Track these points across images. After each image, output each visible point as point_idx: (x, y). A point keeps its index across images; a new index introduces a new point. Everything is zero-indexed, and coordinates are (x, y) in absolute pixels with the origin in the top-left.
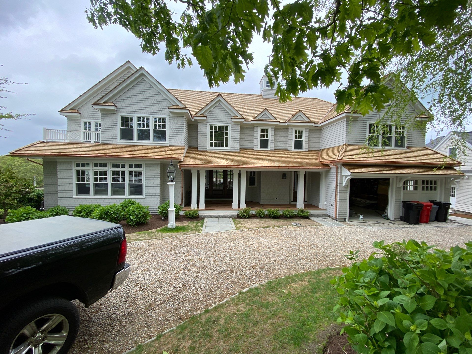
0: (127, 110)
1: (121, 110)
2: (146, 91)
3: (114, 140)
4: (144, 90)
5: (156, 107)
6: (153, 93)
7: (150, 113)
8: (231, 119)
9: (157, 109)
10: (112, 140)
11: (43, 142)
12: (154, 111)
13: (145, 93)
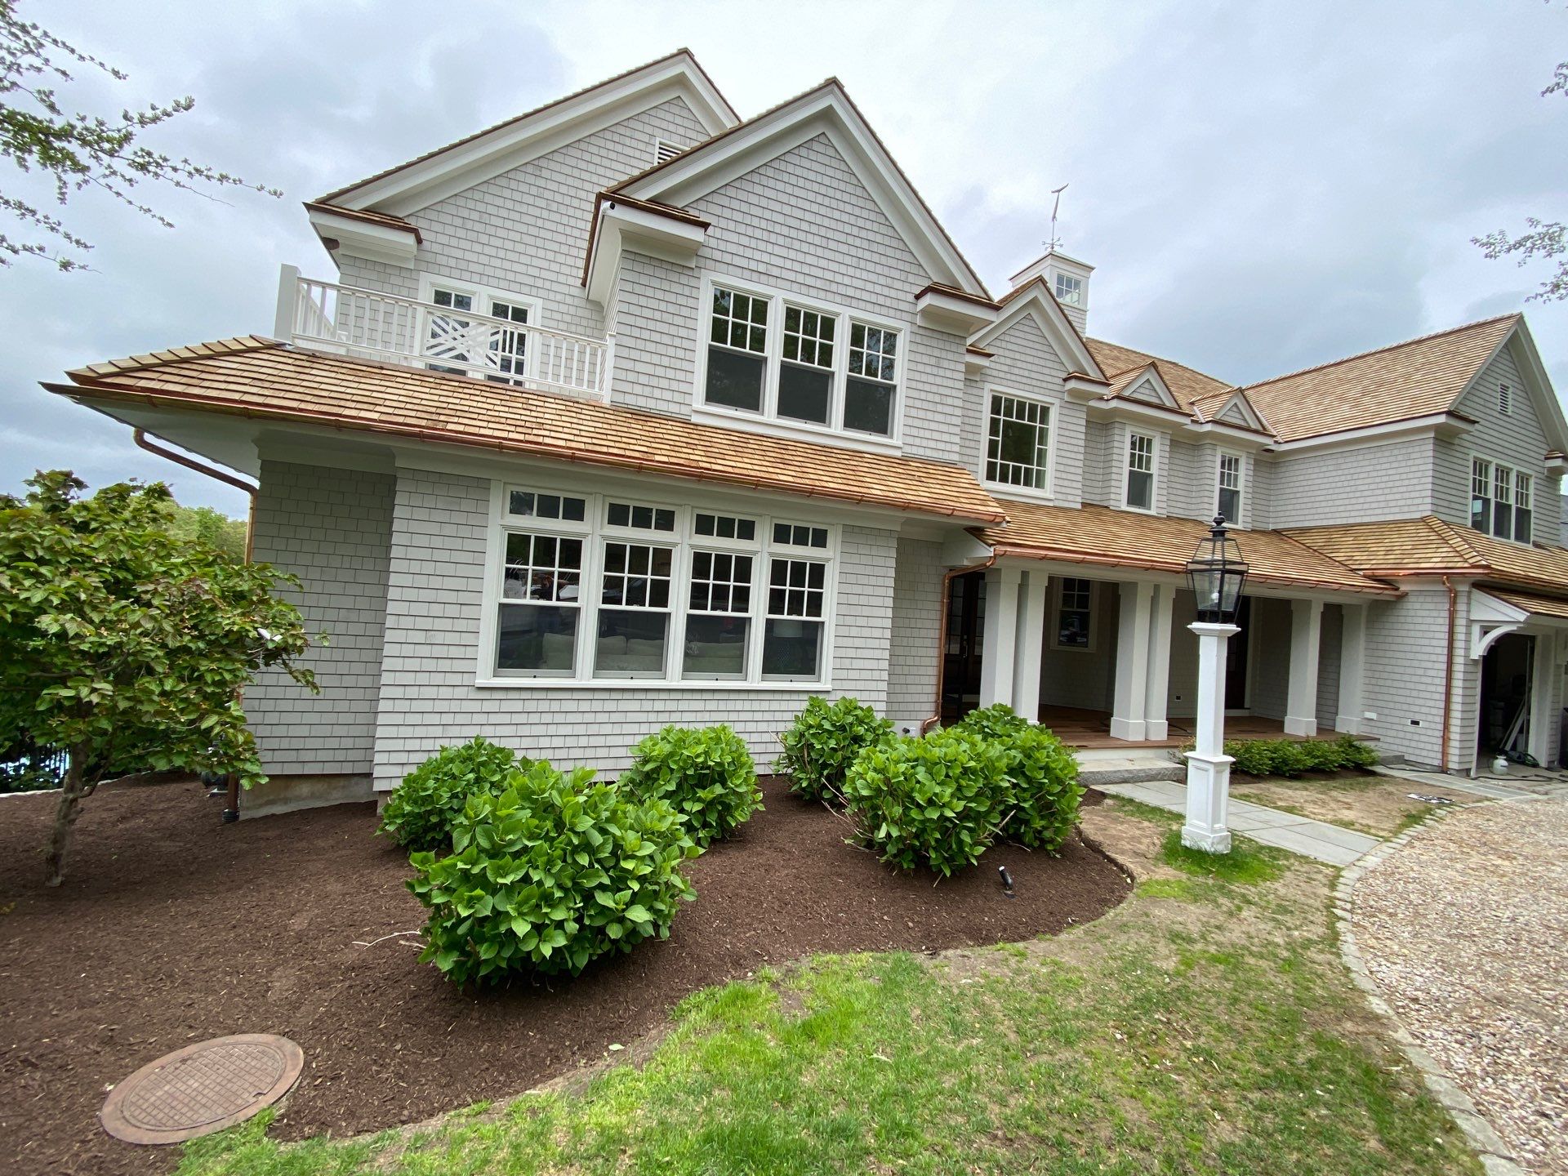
0: (744, 263)
1: (717, 255)
2: (831, 192)
3: (678, 397)
4: (823, 190)
5: (865, 275)
6: (857, 211)
7: (838, 299)
8: (1061, 382)
9: (869, 287)
10: (668, 395)
11: (278, 346)
12: (858, 294)
13: (827, 201)
